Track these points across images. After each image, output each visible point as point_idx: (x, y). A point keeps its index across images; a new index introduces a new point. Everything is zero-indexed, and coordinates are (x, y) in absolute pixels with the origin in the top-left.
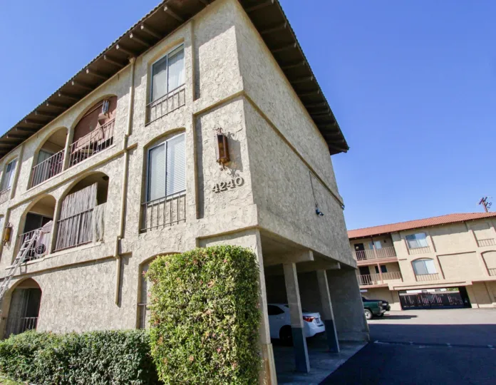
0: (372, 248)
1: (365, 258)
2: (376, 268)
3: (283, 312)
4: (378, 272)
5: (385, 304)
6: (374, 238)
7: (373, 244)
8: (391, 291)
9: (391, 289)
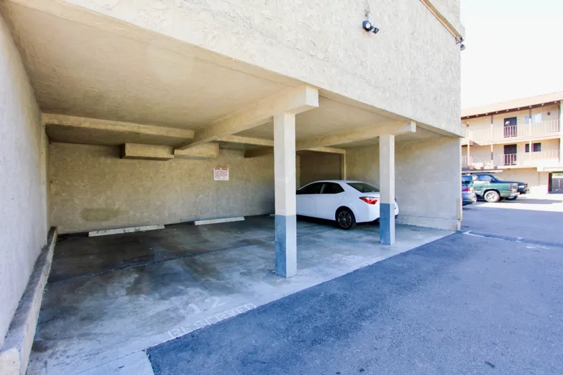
0: (527, 122)
1: (514, 134)
2: (527, 146)
3: (342, 190)
4: (527, 150)
5: (523, 187)
6: (533, 110)
7: (530, 117)
8: (539, 173)
9: (539, 170)
